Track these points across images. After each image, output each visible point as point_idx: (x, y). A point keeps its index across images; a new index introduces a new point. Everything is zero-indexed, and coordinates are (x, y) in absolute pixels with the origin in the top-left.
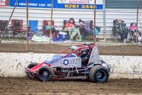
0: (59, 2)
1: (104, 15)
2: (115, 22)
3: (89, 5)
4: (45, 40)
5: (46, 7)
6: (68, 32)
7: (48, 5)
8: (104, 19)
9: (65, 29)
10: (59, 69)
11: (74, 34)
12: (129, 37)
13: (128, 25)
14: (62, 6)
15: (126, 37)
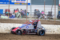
0: (12, 2)
1: (31, 8)
2: (35, 10)
3: (25, 3)
4: (6, 17)
5: (7, 4)
6: (16, 14)
7: (8, 3)
8: (31, 9)
9: (15, 13)
10: (24, 30)
11: (18, 15)
12: (41, 16)
13: (41, 12)
14: (13, 3)
15: (40, 17)
